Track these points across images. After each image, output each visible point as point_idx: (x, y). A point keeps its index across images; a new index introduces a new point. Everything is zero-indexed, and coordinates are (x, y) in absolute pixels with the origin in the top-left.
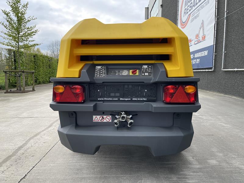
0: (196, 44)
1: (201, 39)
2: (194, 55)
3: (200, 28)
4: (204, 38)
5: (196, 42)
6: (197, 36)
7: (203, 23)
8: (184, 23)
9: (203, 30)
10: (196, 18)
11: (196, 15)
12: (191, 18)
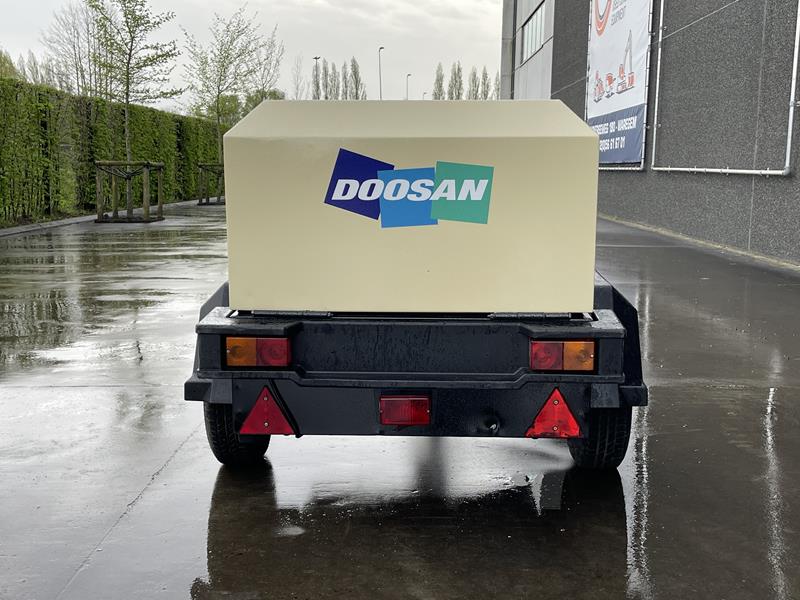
0: (619, 93)
1: (627, 81)
2: (617, 125)
3: (627, 51)
4: (632, 80)
5: (620, 88)
6: (622, 70)
7: (630, 40)
8: (601, 17)
9: (631, 57)
10: (620, 15)
11: (619, 8)
12: (611, 13)
